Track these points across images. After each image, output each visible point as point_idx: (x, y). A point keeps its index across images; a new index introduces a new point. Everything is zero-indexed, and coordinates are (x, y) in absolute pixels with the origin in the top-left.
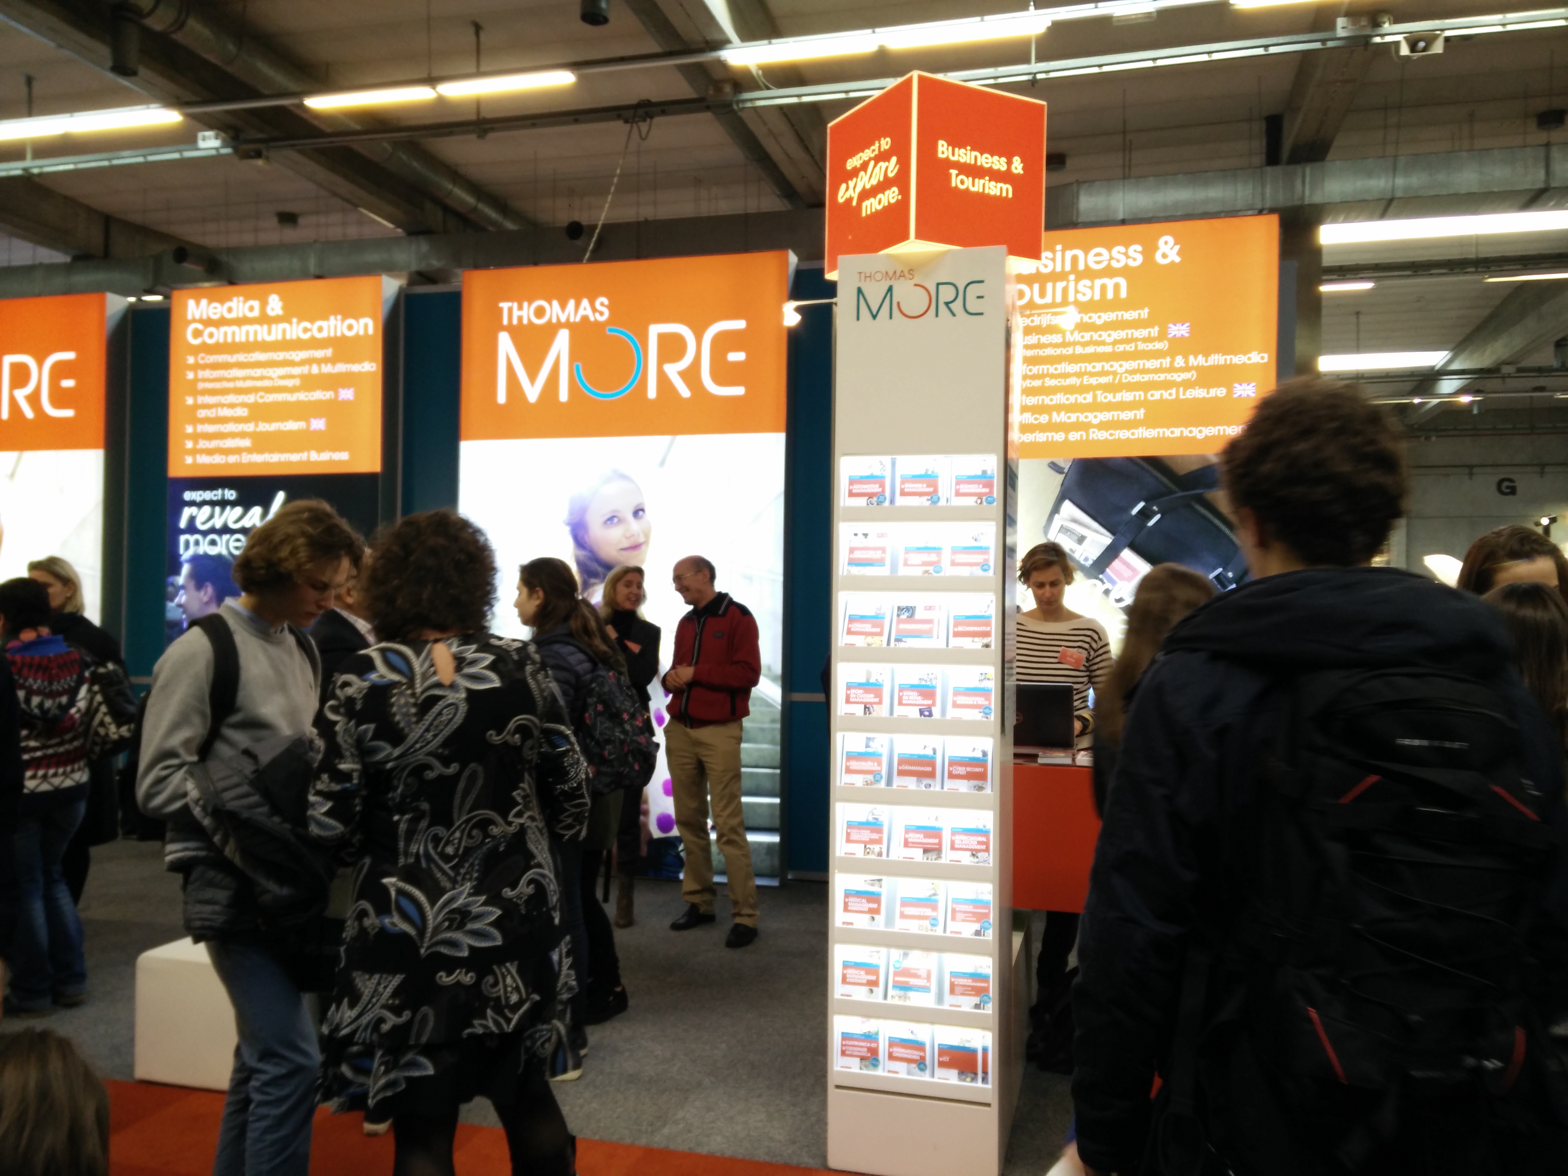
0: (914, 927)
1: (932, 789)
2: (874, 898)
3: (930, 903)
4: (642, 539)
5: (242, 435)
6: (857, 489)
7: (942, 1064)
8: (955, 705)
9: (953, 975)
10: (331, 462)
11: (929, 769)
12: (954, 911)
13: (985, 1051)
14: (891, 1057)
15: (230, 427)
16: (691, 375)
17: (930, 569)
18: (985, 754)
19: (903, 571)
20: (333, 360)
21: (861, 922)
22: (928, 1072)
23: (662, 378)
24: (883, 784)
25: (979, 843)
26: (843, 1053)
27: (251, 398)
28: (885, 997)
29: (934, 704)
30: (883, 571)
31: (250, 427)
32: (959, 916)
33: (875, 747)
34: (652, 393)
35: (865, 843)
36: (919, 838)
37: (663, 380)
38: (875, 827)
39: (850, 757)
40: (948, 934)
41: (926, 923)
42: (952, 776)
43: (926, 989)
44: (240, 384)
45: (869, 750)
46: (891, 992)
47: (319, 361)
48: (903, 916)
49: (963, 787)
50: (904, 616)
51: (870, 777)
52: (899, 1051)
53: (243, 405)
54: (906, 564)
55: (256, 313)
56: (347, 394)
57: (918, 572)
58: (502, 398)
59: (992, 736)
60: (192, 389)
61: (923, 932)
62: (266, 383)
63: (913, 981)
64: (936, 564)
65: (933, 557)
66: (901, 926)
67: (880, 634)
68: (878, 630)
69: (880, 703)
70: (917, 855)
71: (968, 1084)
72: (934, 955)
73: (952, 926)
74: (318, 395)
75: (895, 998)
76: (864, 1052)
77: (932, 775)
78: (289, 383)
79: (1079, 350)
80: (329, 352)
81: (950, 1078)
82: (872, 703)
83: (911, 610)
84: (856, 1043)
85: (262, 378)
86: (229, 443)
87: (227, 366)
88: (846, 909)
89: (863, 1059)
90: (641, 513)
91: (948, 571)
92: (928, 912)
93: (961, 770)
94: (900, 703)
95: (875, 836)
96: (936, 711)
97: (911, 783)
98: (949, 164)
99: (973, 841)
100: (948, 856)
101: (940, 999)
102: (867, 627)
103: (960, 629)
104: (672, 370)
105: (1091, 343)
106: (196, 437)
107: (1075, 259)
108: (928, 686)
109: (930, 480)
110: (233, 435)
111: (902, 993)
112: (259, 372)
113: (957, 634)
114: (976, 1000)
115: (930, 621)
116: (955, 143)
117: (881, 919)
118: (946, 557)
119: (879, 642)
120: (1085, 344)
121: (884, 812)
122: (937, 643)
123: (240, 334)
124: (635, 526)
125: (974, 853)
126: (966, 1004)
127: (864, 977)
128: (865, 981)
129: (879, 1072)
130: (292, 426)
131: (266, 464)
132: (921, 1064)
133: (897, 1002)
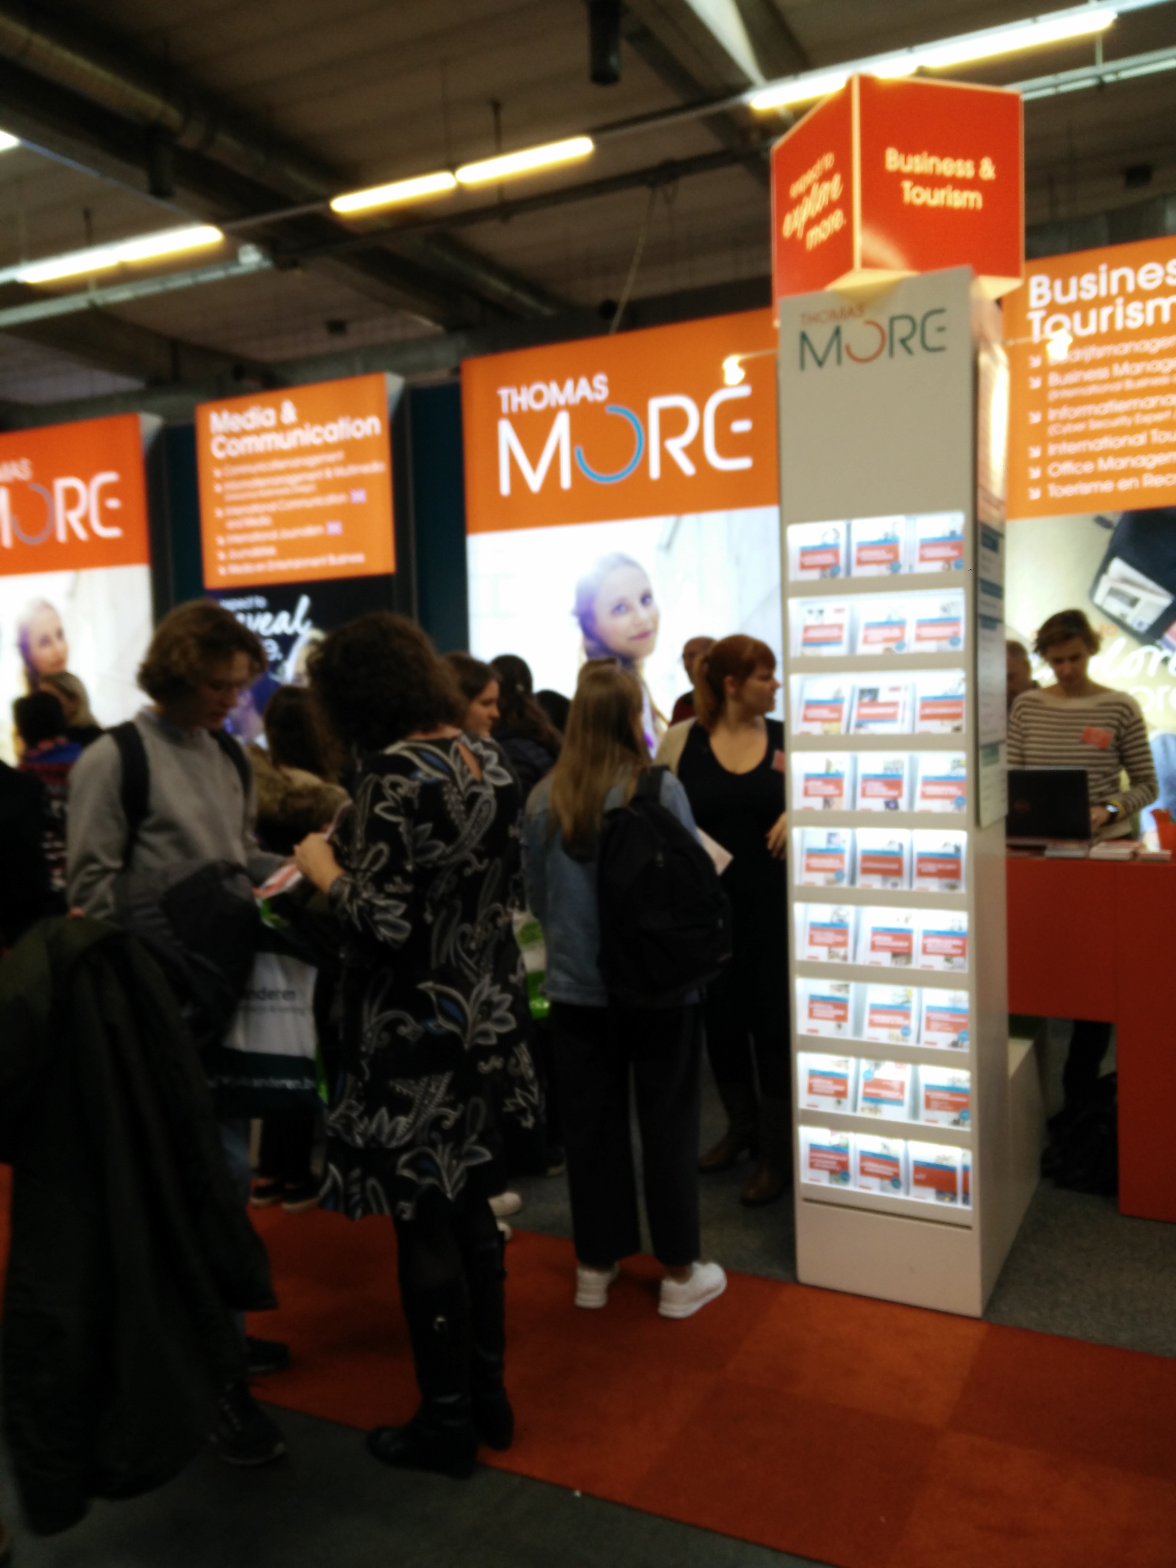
0: (882, 1036)
1: (899, 888)
2: (840, 1004)
3: (902, 1010)
4: (650, 626)
5: (268, 543)
6: (810, 560)
7: (918, 1182)
8: (925, 796)
9: (929, 1088)
10: (349, 566)
11: (894, 866)
12: (929, 1020)
13: (966, 1170)
14: (863, 1172)
15: (256, 537)
16: (695, 451)
17: (892, 645)
18: (958, 849)
19: (862, 649)
20: (344, 463)
21: (826, 1029)
22: (902, 1189)
23: (666, 457)
24: (845, 884)
25: (955, 947)
26: (812, 1165)
27: (272, 507)
28: (855, 1108)
29: (900, 795)
30: (839, 650)
31: (273, 535)
32: (934, 1025)
33: (836, 843)
34: (655, 472)
35: (830, 946)
36: (887, 940)
37: (666, 458)
38: (839, 928)
39: (812, 853)
40: (922, 1045)
41: (897, 1032)
42: (922, 874)
43: (899, 1102)
44: (264, 494)
45: (832, 846)
46: (861, 1104)
47: (331, 465)
48: (872, 1024)
49: (933, 886)
50: (866, 699)
51: (831, 876)
52: (871, 1166)
53: (267, 514)
54: (866, 641)
55: (272, 422)
56: (359, 496)
57: (877, 649)
58: (505, 488)
59: (965, 829)
60: (221, 501)
61: (894, 1042)
62: (285, 491)
63: (885, 1093)
64: (899, 641)
65: (895, 633)
66: (870, 1034)
67: (838, 720)
68: (834, 715)
69: (840, 795)
70: (885, 959)
71: (946, 1204)
72: (909, 1067)
73: (926, 1036)
74: (334, 499)
75: (864, 1112)
76: (834, 1165)
77: (898, 873)
78: (306, 489)
79: (1129, 385)
80: (339, 455)
81: (927, 1197)
82: (832, 796)
83: (873, 693)
84: (825, 1156)
85: (281, 486)
86: (257, 552)
87: (248, 477)
88: (811, 1014)
89: (832, 1172)
90: (648, 600)
91: (913, 647)
92: (899, 1020)
93: (931, 867)
94: (864, 795)
95: (840, 939)
96: (903, 803)
97: (875, 883)
98: (899, 176)
99: (948, 945)
100: (919, 961)
101: (915, 1113)
102: (825, 713)
103: (928, 711)
104: (676, 446)
105: (1144, 375)
106: (227, 548)
107: (1122, 281)
108: (892, 776)
109: (890, 545)
110: (259, 544)
111: (872, 1105)
112: (277, 480)
113: (925, 717)
114: (953, 1115)
115: (894, 704)
116: (908, 149)
117: (848, 1026)
118: (910, 632)
119: (838, 728)
120: (1136, 378)
121: (848, 912)
122: (899, 727)
123: (258, 444)
124: (643, 613)
125: (948, 958)
126: (943, 1120)
127: (832, 1087)
128: (832, 1092)
129: (851, 1187)
130: (311, 531)
131: (291, 571)
132: (895, 1180)
133: (867, 1115)
